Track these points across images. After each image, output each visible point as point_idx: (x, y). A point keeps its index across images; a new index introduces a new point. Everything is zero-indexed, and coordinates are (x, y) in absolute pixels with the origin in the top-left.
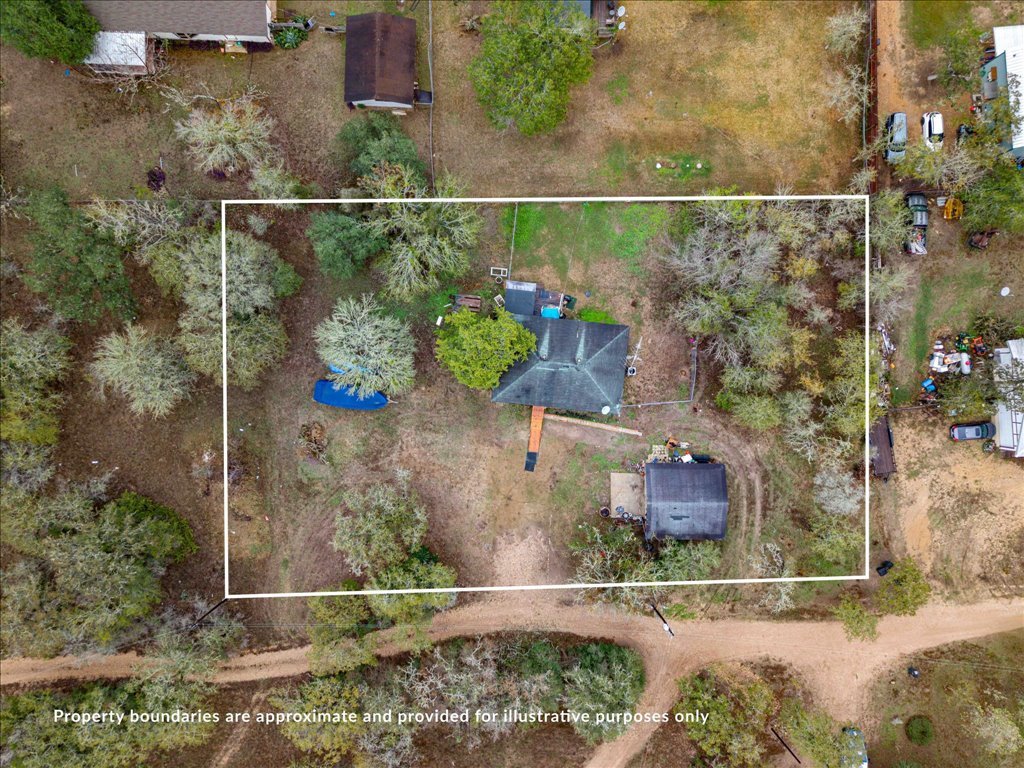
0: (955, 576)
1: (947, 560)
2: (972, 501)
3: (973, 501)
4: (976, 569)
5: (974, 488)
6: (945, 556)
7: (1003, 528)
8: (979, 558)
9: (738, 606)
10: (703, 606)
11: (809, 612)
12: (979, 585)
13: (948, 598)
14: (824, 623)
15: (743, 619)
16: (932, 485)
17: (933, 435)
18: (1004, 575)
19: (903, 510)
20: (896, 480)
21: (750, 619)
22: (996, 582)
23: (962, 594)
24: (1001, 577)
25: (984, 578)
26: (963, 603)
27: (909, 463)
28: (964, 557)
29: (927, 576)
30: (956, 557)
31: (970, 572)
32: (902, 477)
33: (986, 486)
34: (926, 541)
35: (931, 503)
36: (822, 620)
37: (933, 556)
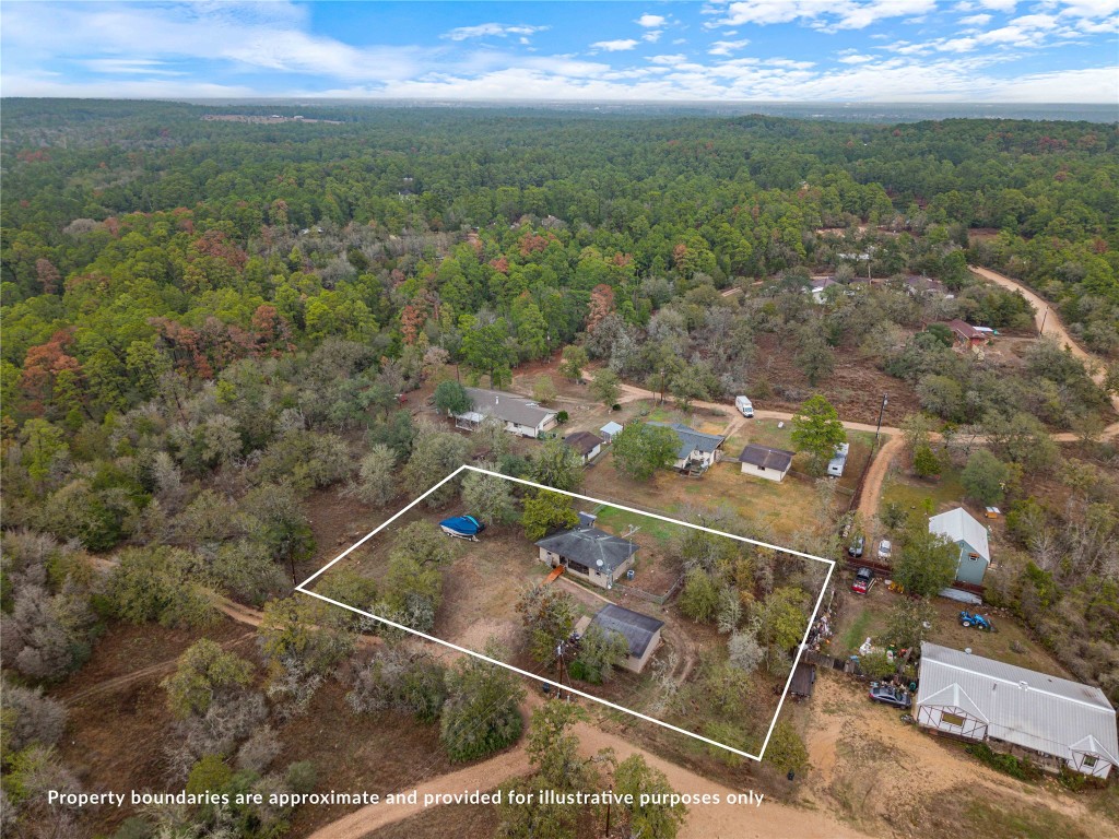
0: (855, 805)
1: (849, 786)
2: (882, 750)
3: (884, 751)
4: (880, 808)
5: (887, 742)
6: (847, 782)
7: (915, 784)
8: (884, 800)
9: (631, 730)
10: (601, 717)
11: (693, 764)
12: (881, 823)
13: (842, 818)
14: (704, 780)
15: (630, 742)
16: (845, 725)
17: (854, 693)
18: (911, 826)
19: (812, 731)
20: (812, 709)
21: (635, 745)
22: (899, 828)
23: (859, 821)
24: (908, 827)
25: (888, 820)
26: (859, 830)
27: (827, 703)
28: (868, 792)
29: (824, 790)
30: (858, 787)
31: (873, 808)
32: (818, 710)
33: (900, 744)
34: (830, 761)
35: (841, 736)
36: (702, 776)
37: (834, 777)
